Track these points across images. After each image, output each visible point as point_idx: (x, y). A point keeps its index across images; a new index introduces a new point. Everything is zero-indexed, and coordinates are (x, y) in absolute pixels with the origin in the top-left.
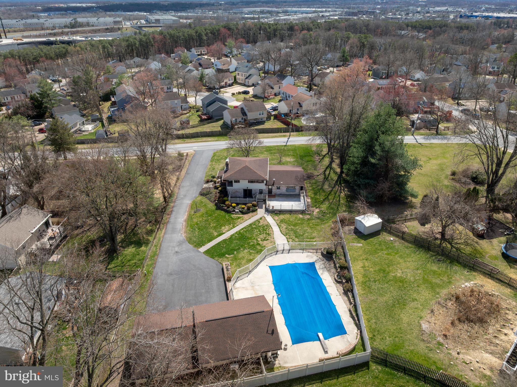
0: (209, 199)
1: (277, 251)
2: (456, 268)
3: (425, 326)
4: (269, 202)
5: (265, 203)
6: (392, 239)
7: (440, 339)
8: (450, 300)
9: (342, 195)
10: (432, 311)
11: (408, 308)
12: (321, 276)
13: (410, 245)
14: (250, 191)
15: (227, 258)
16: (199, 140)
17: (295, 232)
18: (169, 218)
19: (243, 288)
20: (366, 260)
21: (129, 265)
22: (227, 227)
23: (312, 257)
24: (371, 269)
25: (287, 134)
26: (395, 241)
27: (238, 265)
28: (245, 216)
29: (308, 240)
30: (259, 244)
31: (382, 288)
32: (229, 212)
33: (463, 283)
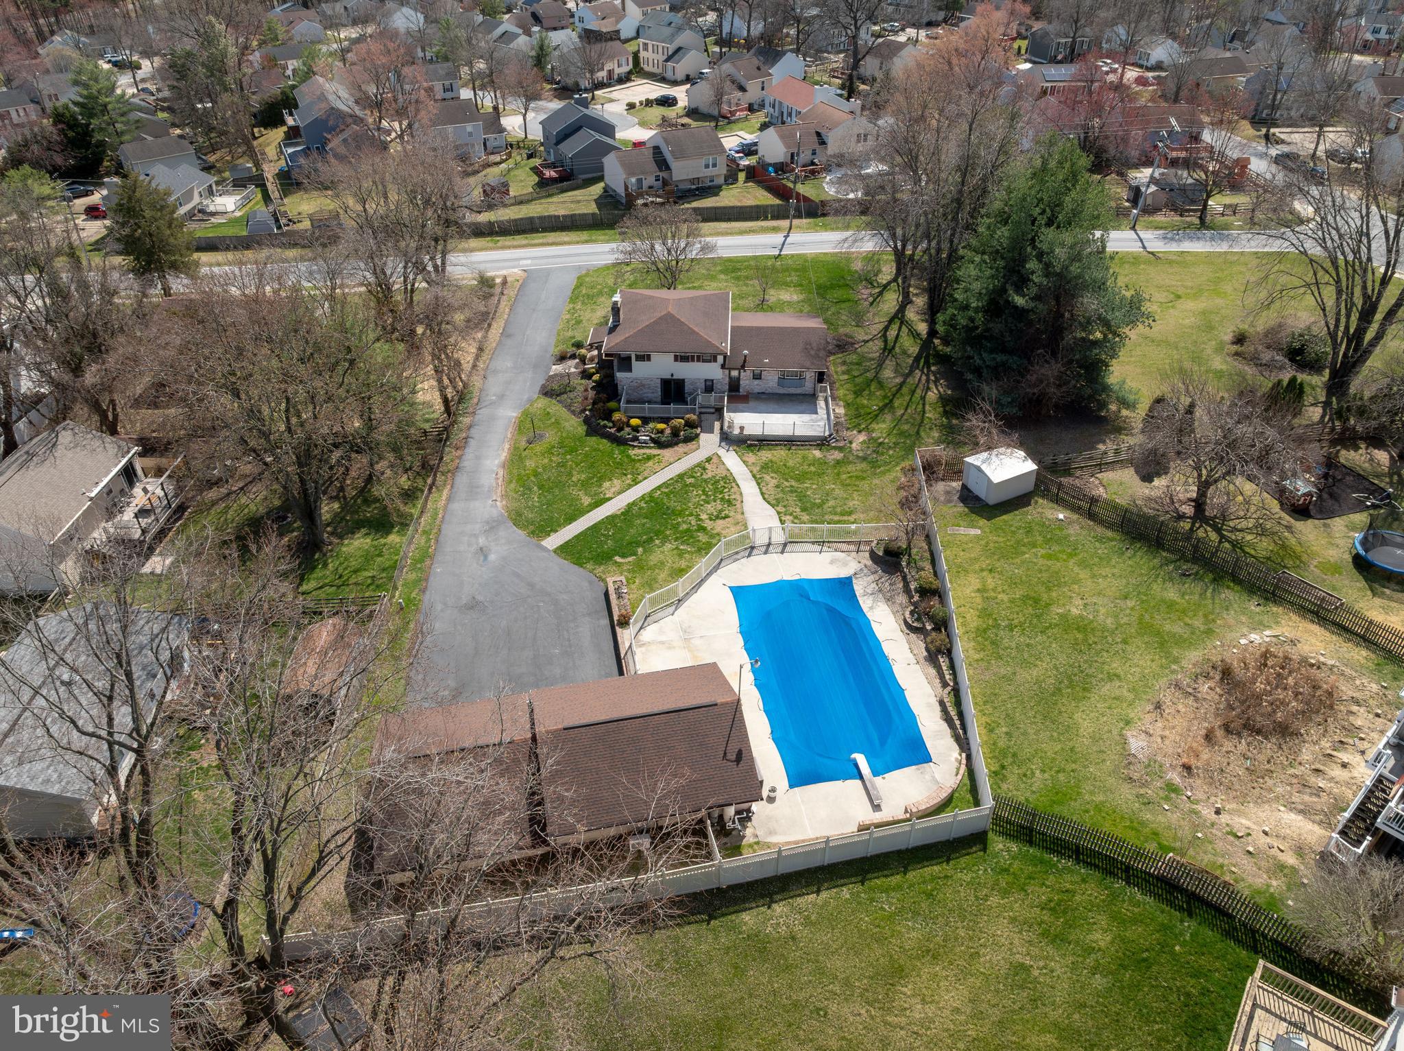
0: (568, 407)
1: (752, 548)
2: (1230, 595)
3: (1136, 744)
4: (732, 415)
5: (721, 418)
6: (1061, 516)
7: (1175, 777)
8: (1207, 677)
9: (932, 395)
10: (1158, 706)
11: (1094, 697)
12: (869, 615)
13: (1109, 534)
14: (680, 384)
15: (619, 565)
16: (536, 241)
17: (802, 497)
18: (460, 457)
19: (662, 643)
20: (991, 571)
21: (356, 584)
22: (617, 482)
23: (845, 564)
24: (1002, 596)
25: (782, 223)
26: (1069, 522)
27: (649, 584)
28: (667, 453)
29: (836, 518)
30: (702, 529)
31: (1029, 646)
32: (621, 442)
33: (1244, 636)
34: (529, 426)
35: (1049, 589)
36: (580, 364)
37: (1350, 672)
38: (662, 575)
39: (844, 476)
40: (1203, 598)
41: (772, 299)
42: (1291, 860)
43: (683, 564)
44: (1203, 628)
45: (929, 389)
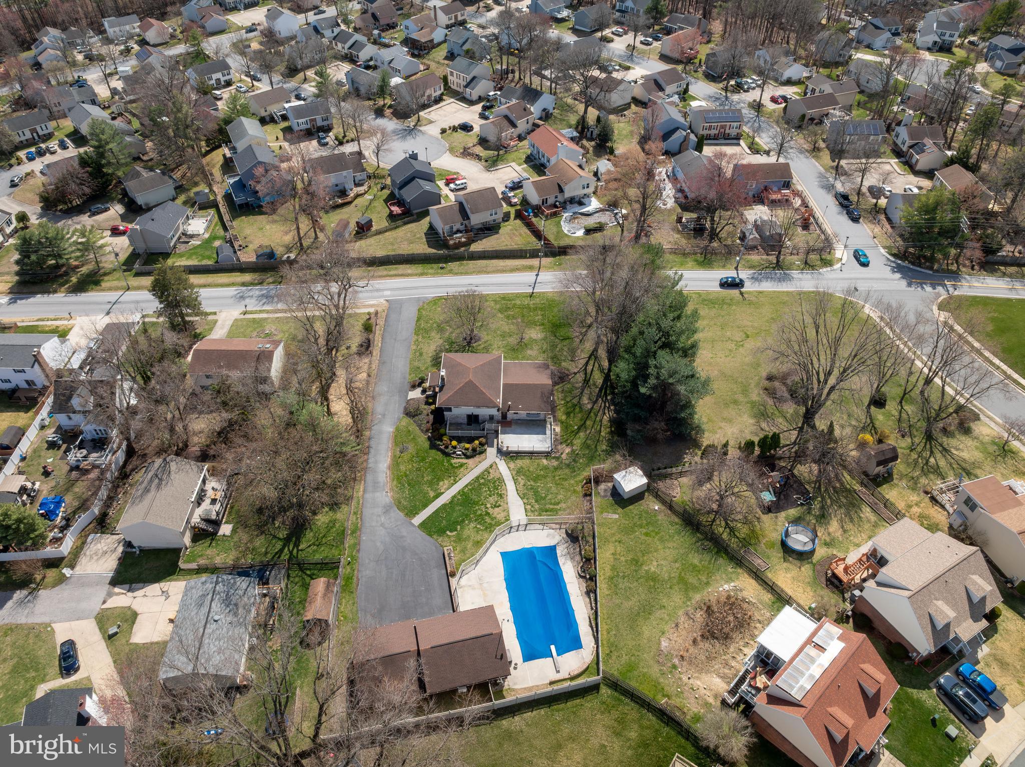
0: (419, 426)
1: (511, 527)
2: (722, 561)
3: (664, 644)
4: (503, 436)
5: (497, 437)
6: (656, 508)
7: (676, 661)
8: (701, 609)
9: (606, 418)
10: (677, 625)
11: (652, 618)
12: (562, 568)
13: (677, 520)
14: (477, 417)
15: (449, 537)
16: (392, 273)
17: (536, 493)
18: (366, 461)
19: (470, 586)
20: (619, 542)
22: (446, 481)
23: (554, 537)
24: (623, 559)
25: (535, 262)
26: (660, 511)
27: (463, 551)
28: (470, 462)
29: (551, 507)
30: (488, 514)
31: (630, 588)
32: (447, 455)
33: (722, 586)
34: (400, 440)
35: (643, 555)
36: (424, 391)
37: (760, 606)
38: (469, 545)
39: (557, 478)
40: (709, 563)
41: (526, 337)
42: (711, 700)
43: (479, 538)
44: (705, 581)
45: (604, 413)
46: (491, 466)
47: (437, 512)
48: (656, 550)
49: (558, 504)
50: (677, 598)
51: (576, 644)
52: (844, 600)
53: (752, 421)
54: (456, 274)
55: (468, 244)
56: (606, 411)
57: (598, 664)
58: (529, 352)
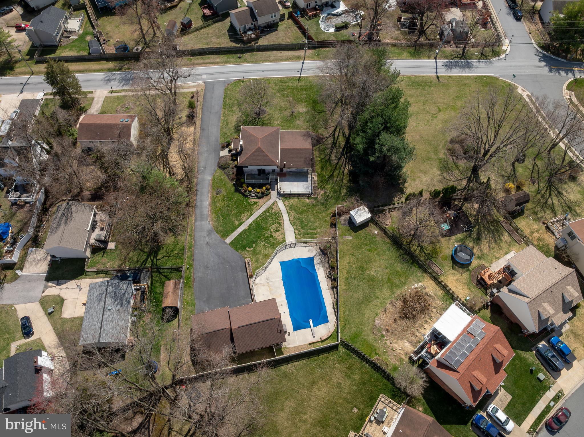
0: (228, 176)
1: (286, 245)
2: (414, 269)
3: (377, 321)
4: (281, 183)
5: (277, 184)
6: (376, 232)
7: (384, 332)
8: (400, 299)
10: (385, 310)
12: (317, 272)
13: (388, 241)
14: (264, 170)
15: (248, 251)
17: (302, 222)
18: (196, 200)
19: (261, 284)
22: (246, 214)
23: (312, 251)
24: (354, 266)
25: (301, 53)
26: (378, 235)
27: (257, 261)
28: (260, 201)
29: (311, 231)
30: (272, 236)
31: (358, 285)
32: (246, 196)
33: (414, 285)
34: (216, 184)
35: (367, 264)
36: (230, 151)
37: (436, 298)
38: (261, 257)
39: (315, 212)
40: (407, 270)
41: (296, 110)
42: (403, 357)
43: (266, 252)
44: (404, 281)
45: (345, 167)
46: (273, 204)
47: (240, 235)
48: (375, 261)
49: (315, 229)
50: (386, 292)
51: (325, 320)
52: (486, 294)
53: (439, 172)
54: (249, 62)
55: (256, 39)
56: (347, 165)
57: (337, 332)
58: (298, 122)
